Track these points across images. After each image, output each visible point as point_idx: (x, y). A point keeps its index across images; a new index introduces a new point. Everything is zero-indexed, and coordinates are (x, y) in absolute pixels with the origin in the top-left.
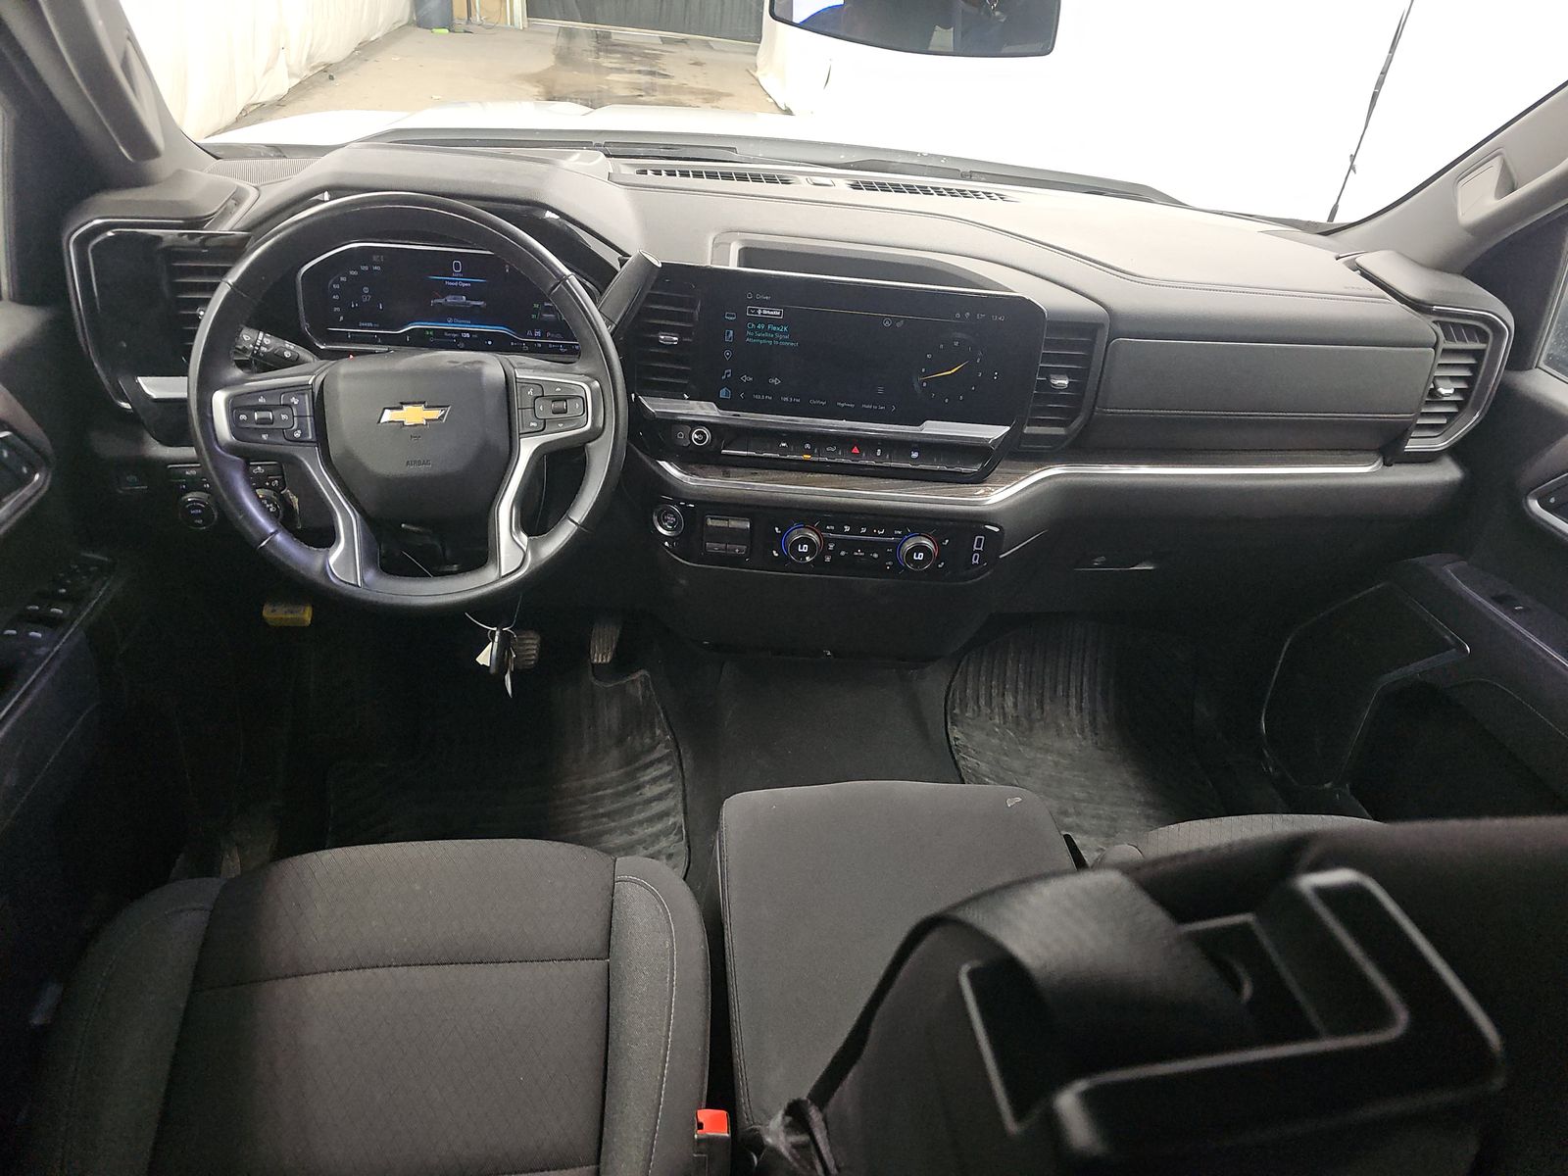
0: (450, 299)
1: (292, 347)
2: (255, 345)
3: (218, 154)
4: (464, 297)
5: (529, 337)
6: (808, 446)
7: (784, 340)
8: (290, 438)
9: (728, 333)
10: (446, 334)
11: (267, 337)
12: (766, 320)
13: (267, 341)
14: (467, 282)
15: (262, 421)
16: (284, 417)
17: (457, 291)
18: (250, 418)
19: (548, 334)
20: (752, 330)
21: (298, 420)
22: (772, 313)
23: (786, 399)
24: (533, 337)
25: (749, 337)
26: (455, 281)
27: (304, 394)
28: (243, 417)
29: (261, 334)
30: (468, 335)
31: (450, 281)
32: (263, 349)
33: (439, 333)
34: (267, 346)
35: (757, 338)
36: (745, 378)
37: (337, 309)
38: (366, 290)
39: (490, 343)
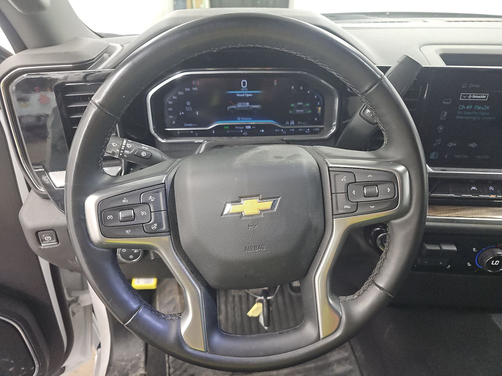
0: (239, 105)
1: (147, 148)
2: (120, 150)
3: (102, 35)
4: (248, 104)
5: (288, 125)
6: (491, 188)
7: (486, 116)
8: (149, 231)
9: (443, 114)
10: (236, 127)
11: (129, 143)
12: (474, 103)
13: (129, 146)
14: (250, 93)
15: (125, 220)
16: (143, 213)
17: (244, 99)
18: (116, 217)
19: (299, 123)
20: (463, 110)
21: (155, 215)
22: (480, 97)
23: (479, 157)
24: (290, 125)
25: (460, 115)
26: (242, 94)
27: (158, 192)
28: (110, 217)
29: (125, 141)
30: (249, 127)
31: (240, 94)
32: (127, 152)
33: (232, 127)
34: (129, 150)
35: (464, 116)
36: (451, 145)
37: (171, 117)
38: (188, 103)
39: (263, 131)
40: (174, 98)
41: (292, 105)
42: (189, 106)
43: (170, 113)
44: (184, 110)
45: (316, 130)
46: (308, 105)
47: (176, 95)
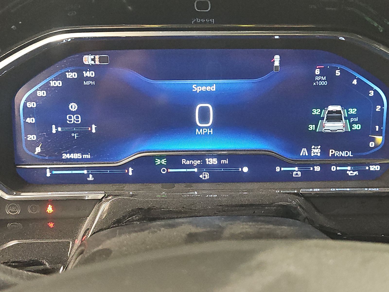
37: (32, 137)
38: (73, 107)
39: (245, 169)
40: (40, 94)
41: (316, 112)
42: (73, 113)
43: (30, 128)
44: (63, 123)
45: (371, 169)
46: (353, 111)
47: (46, 87)
